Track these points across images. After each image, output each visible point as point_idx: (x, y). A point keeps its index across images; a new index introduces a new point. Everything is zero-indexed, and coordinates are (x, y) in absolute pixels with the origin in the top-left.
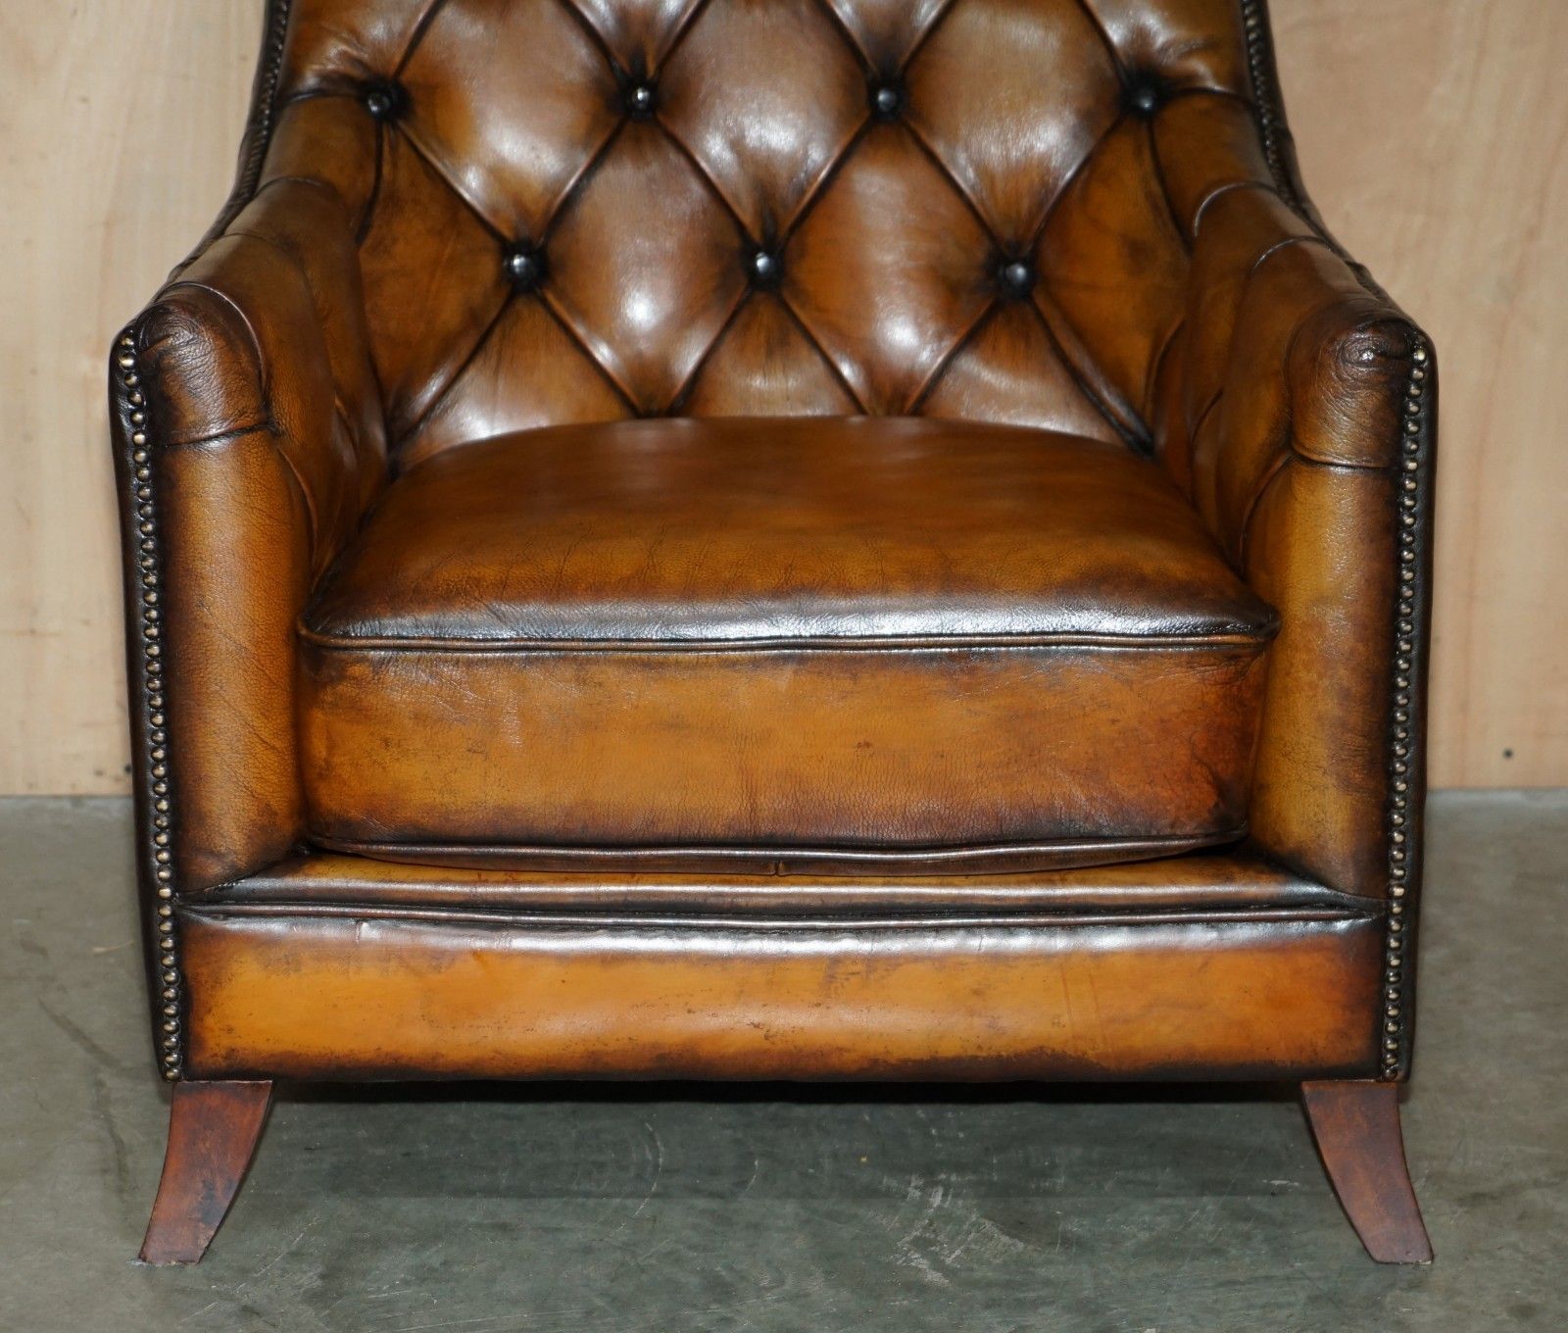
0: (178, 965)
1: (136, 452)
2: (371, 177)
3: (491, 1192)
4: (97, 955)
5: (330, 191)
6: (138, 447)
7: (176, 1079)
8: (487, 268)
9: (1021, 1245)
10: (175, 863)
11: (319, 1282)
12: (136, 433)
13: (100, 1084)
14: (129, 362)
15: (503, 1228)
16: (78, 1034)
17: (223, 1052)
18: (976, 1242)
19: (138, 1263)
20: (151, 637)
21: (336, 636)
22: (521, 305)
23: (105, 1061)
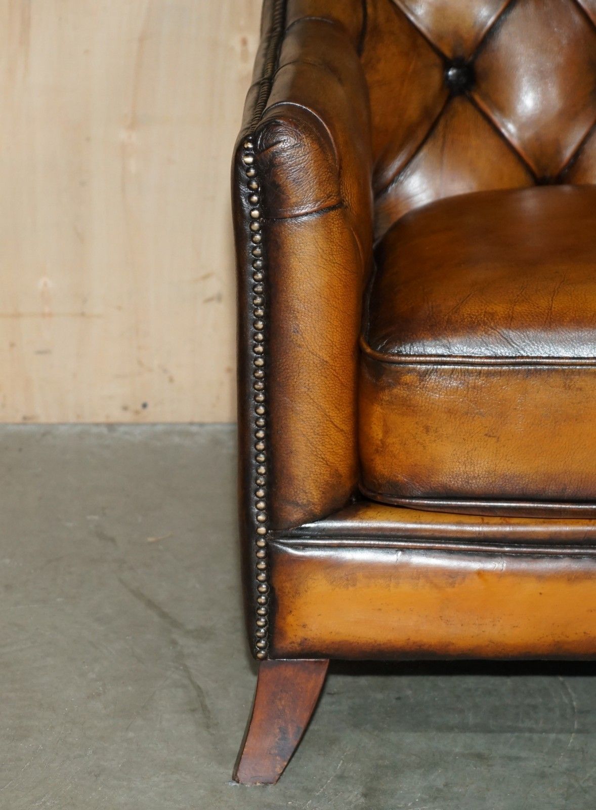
0: (268, 580)
1: (252, 224)
2: (361, 15)
4: (150, 544)
5: (338, 25)
6: (254, 220)
7: (265, 658)
8: (435, 77)
10: (270, 510)
11: (362, 800)
12: (253, 210)
13: (174, 643)
14: (249, 160)
15: (480, 757)
16: (150, 604)
17: (299, 640)
19: (234, 784)
20: (258, 353)
21: (393, 355)
22: (458, 104)
23: (175, 624)
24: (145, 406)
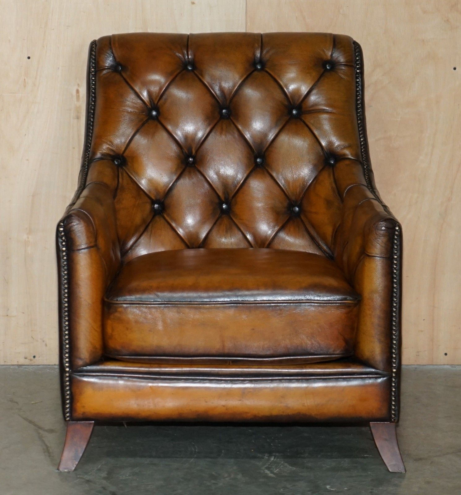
0: (70, 390)
1: (63, 253)
2: (116, 182)
3: (151, 457)
4: (33, 404)
5: (106, 186)
6: (64, 251)
7: (69, 420)
8: (148, 207)
9: (295, 468)
10: (70, 362)
12: (63, 247)
13: (39, 433)
14: (62, 229)
16: (30, 422)
17: (81, 413)
18: (283, 468)
19: (57, 471)
20: (65, 301)
21: (115, 301)
22: (157, 218)
23: (40, 428)
24: (34, 357)
